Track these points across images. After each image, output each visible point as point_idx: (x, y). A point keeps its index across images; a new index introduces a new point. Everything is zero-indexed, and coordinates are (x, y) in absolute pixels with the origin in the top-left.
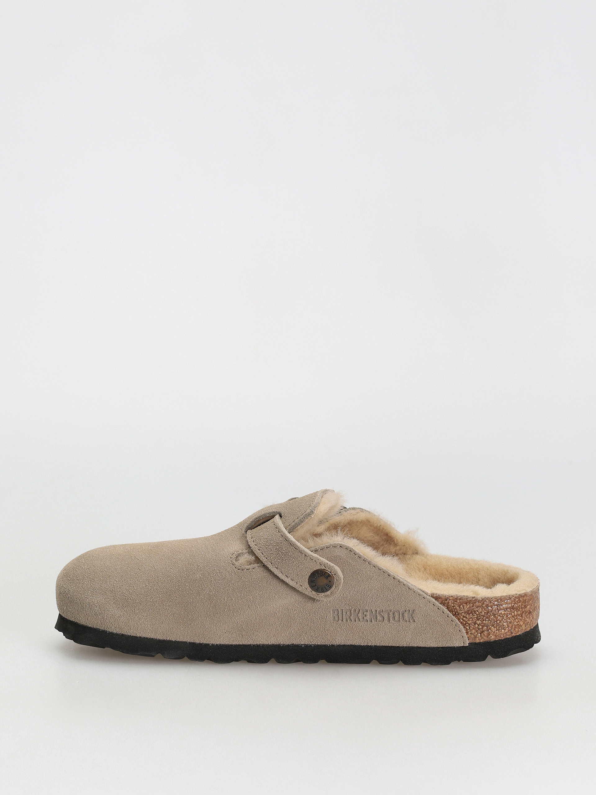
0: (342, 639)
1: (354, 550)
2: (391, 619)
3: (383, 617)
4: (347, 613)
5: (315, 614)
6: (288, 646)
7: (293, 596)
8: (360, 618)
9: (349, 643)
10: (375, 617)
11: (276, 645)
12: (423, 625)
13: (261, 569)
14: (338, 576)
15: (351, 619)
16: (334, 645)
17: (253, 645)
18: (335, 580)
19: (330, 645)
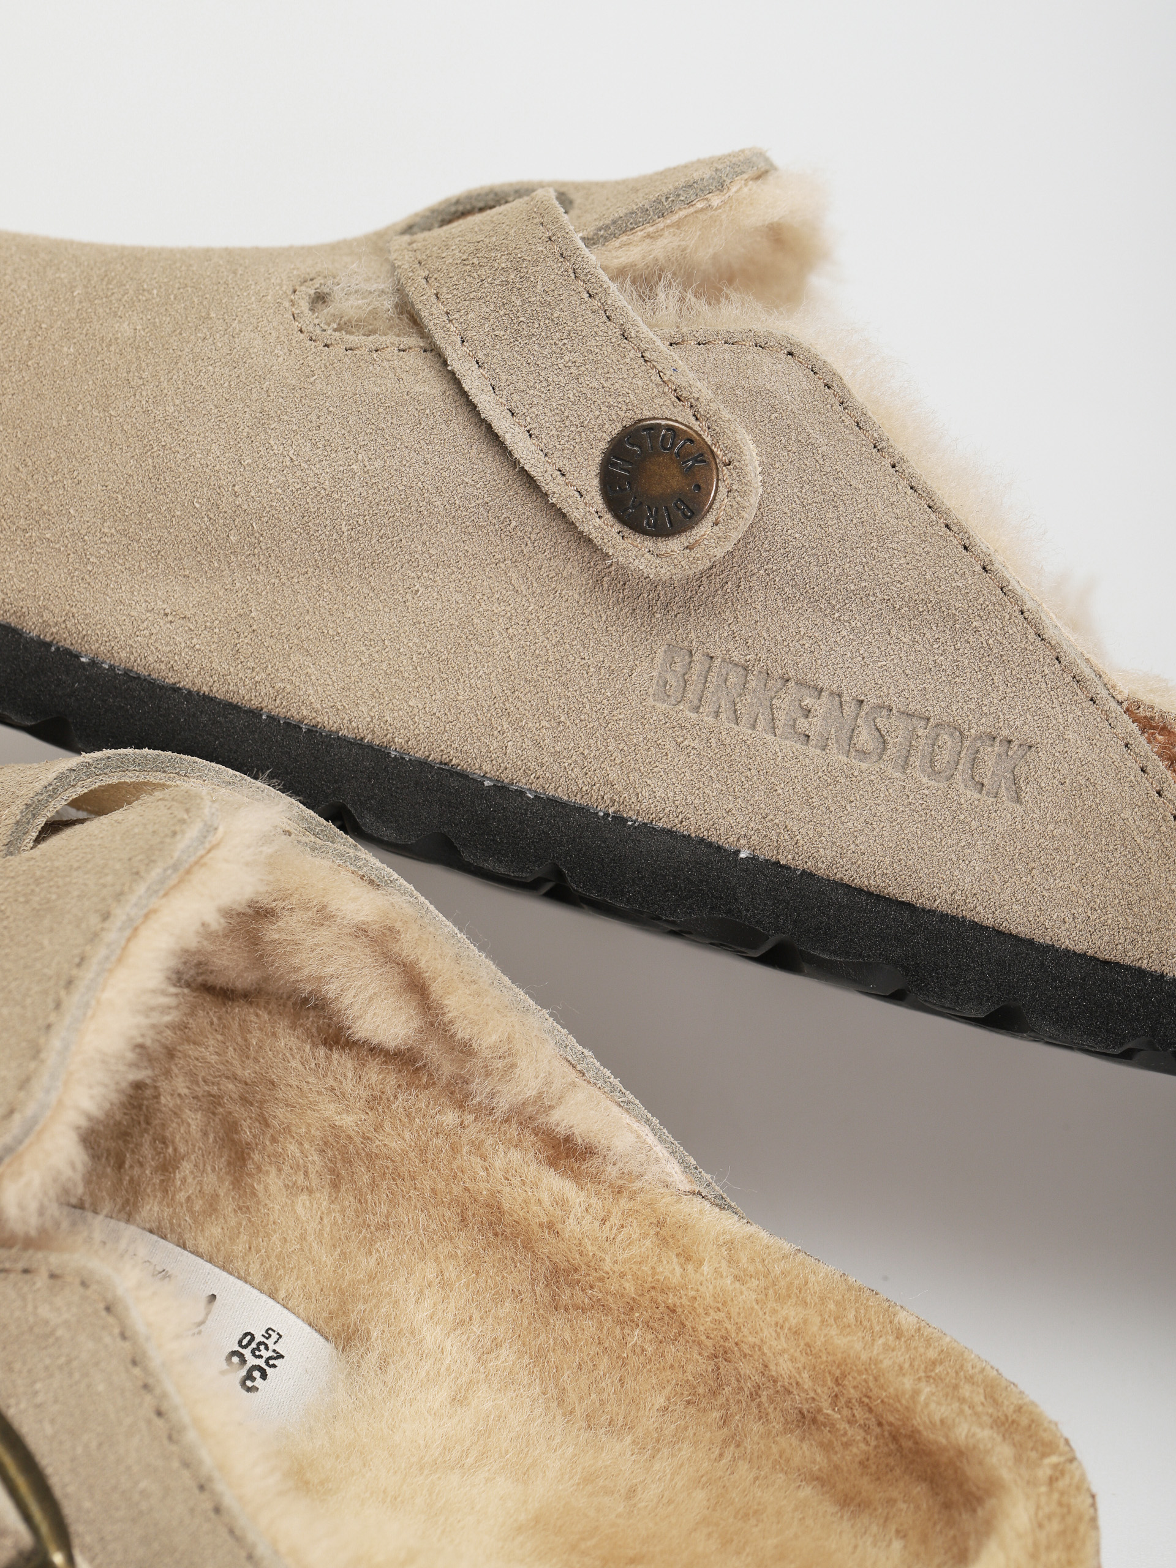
0: (671, 794)
1: (843, 387)
2: (915, 760)
3: (884, 742)
4: (726, 681)
5: (583, 645)
6: (423, 765)
7: (514, 524)
8: (782, 718)
9: (695, 825)
10: (845, 734)
11: (370, 746)
12: (1051, 827)
13: (416, 361)
14: (741, 475)
15: (735, 711)
16: (626, 820)
17: (271, 718)
18: (723, 490)
19: (607, 815)
